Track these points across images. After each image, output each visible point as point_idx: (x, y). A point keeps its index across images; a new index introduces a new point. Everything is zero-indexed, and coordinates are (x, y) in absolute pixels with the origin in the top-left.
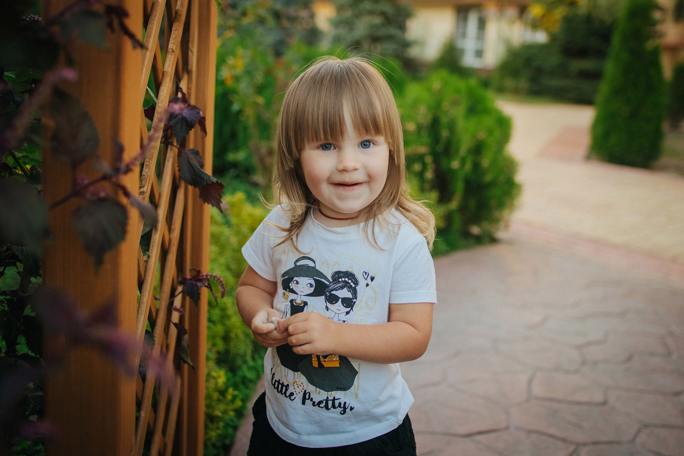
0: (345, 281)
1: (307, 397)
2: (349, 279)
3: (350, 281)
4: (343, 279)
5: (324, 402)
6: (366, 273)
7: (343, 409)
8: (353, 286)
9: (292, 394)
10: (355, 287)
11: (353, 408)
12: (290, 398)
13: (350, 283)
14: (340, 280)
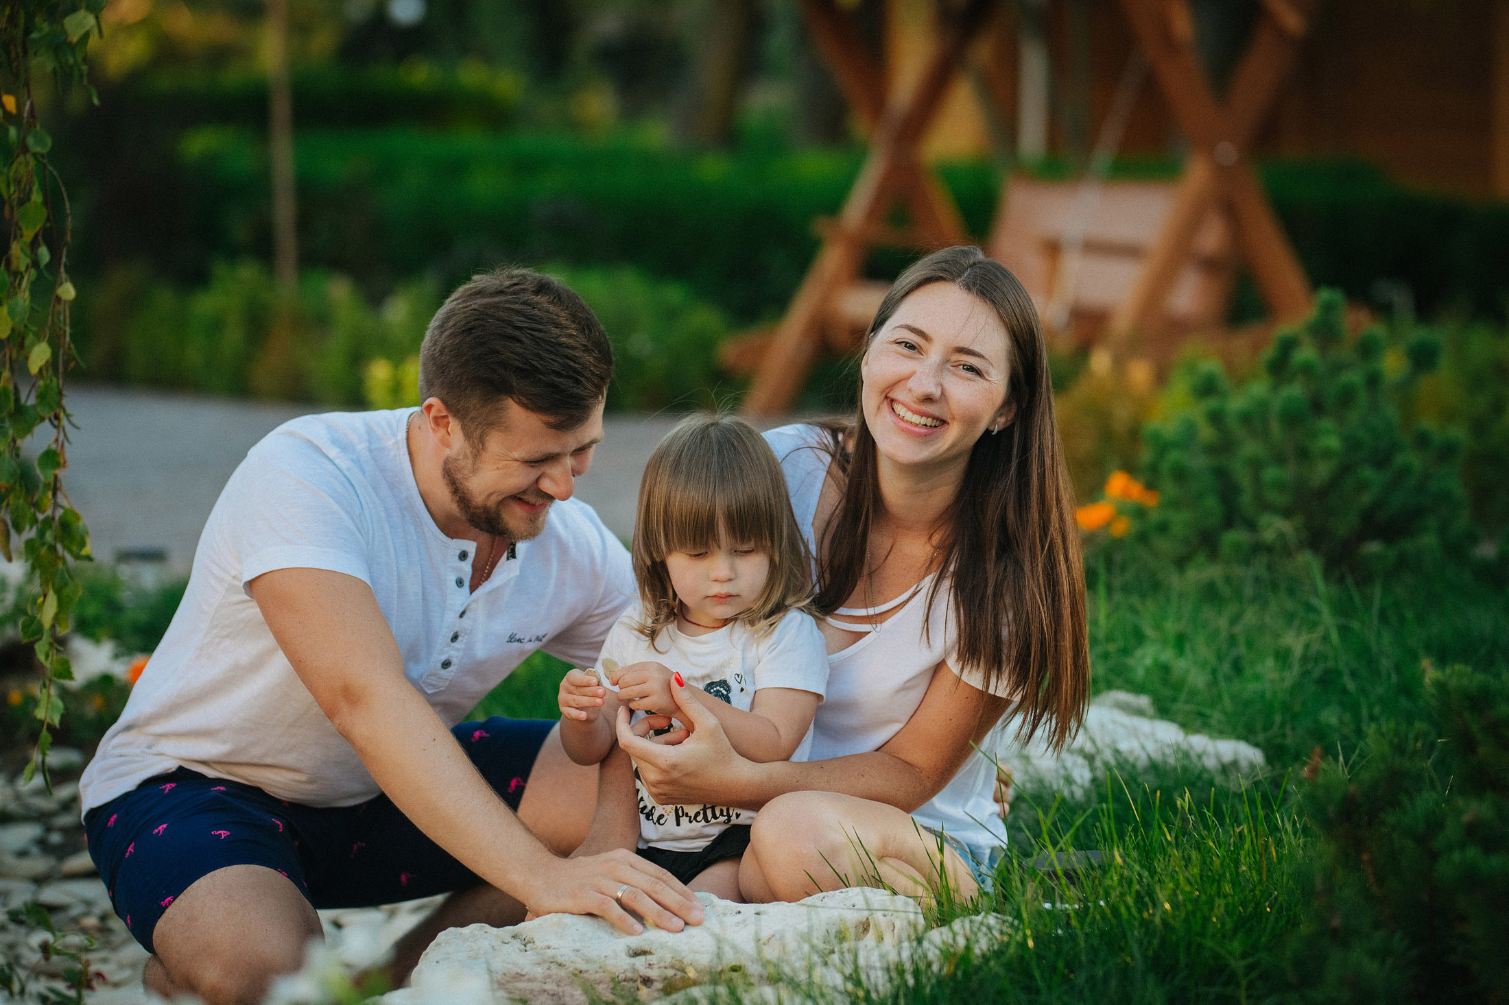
0: (717, 690)
1: (681, 814)
2: (721, 687)
3: (722, 689)
4: (715, 689)
5: (702, 812)
6: (738, 675)
7: (726, 818)
8: (725, 693)
9: (661, 817)
10: (728, 694)
11: (740, 814)
12: (659, 824)
13: (721, 691)
14: (712, 691)
